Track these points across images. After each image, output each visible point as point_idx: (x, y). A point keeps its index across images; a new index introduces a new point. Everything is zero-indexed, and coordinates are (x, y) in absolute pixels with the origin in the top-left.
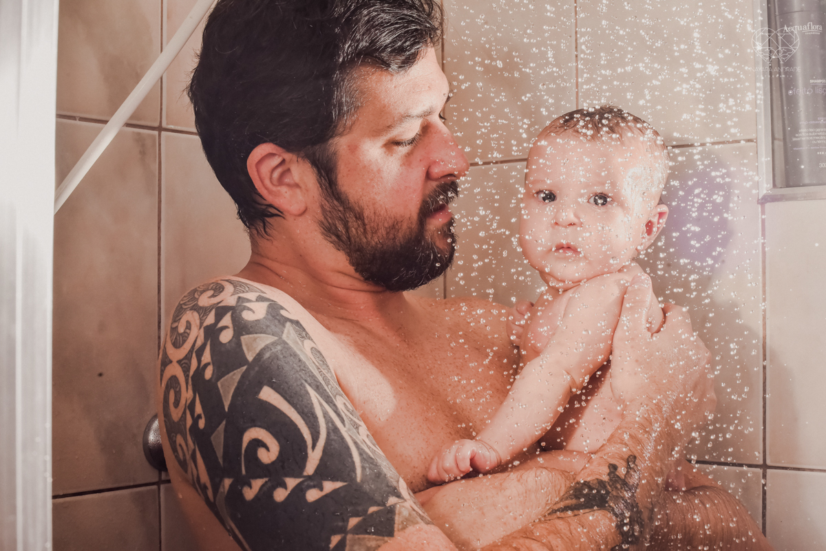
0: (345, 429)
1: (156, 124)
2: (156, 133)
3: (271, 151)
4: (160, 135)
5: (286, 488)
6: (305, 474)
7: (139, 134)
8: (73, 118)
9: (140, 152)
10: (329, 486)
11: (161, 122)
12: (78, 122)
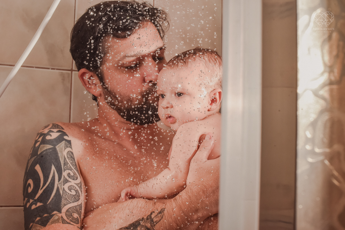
0: (58, 183)
1: (70, 69)
2: (70, 72)
3: (84, 71)
4: (72, 73)
5: (36, 205)
6: (35, 199)
7: (62, 72)
8: (33, 67)
9: (62, 79)
10: (39, 204)
11: (72, 68)
12: (34, 69)
